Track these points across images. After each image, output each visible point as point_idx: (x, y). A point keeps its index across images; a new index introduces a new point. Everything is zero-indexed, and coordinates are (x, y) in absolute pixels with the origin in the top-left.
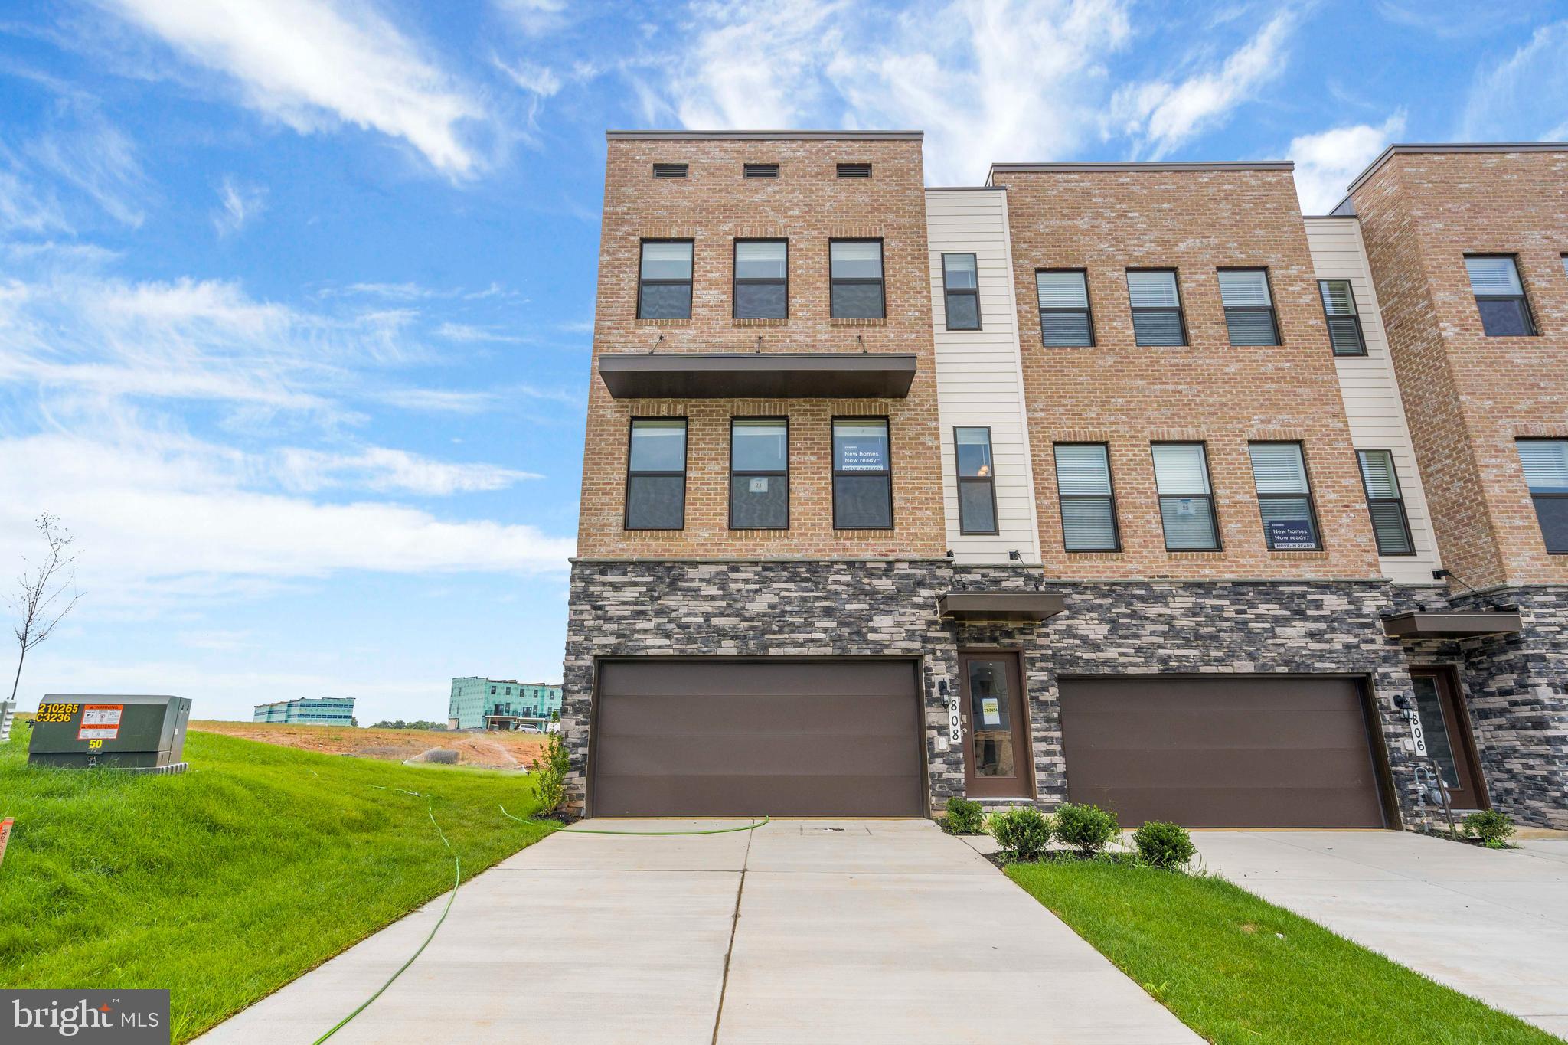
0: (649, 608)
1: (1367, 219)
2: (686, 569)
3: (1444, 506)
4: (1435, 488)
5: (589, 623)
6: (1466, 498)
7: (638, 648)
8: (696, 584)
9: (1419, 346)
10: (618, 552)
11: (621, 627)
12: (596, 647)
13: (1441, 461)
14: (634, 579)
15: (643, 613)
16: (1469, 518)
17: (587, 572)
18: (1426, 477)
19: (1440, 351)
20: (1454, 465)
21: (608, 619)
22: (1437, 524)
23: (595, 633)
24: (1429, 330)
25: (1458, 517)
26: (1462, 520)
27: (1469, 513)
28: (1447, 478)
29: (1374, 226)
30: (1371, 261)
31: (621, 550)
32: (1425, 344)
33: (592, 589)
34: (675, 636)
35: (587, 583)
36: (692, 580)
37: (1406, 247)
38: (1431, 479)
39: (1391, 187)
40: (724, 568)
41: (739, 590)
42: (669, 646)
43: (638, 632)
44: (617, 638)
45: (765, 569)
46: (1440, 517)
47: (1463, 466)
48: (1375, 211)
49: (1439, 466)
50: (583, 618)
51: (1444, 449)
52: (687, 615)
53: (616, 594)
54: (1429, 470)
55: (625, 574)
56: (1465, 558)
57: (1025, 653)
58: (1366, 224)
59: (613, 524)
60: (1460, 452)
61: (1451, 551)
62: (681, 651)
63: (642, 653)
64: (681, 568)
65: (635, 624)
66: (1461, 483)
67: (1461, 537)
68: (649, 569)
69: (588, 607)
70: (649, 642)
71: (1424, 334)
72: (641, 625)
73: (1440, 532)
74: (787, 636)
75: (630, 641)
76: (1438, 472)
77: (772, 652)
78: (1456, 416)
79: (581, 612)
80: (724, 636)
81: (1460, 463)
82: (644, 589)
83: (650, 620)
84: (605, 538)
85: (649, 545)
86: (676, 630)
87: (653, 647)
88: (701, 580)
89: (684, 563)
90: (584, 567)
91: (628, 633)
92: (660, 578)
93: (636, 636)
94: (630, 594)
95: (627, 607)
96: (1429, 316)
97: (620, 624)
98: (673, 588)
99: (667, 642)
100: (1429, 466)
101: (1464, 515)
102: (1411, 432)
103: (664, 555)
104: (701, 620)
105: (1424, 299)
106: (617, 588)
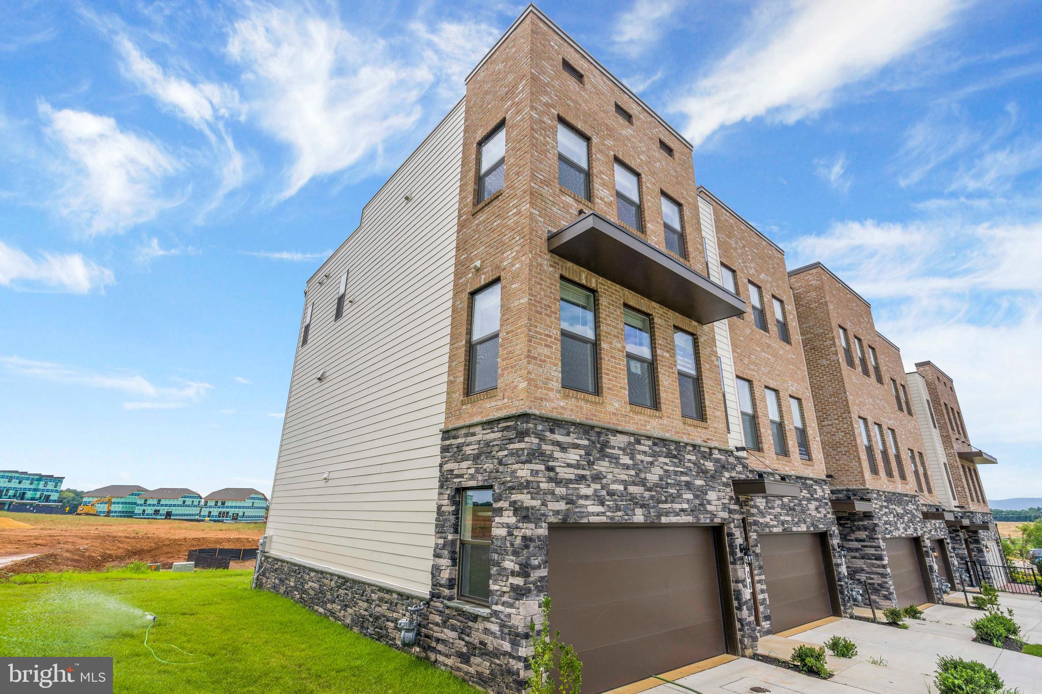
0: (588, 473)
1: (798, 291)
2: (610, 436)
3: (830, 443)
4: (826, 433)
5: (544, 486)
6: (845, 441)
7: (582, 515)
8: (616, 451)
9: (824, 362)
10: (560, 410)
11: (570, 492)
12: (551, 513)
13: (831, 420)
14: (576, 441)
15: (583, 477)
16: (845, 451)
17: (540, 427)
18: (821, 427)
19: (837, 368)
20: (840, 424)
21: (558, 482)
22: (825, 451)
23: (549, 496)
24: (831, 356)
25: (839, 450)
26: (842, 452)
27: (846, 449)
28: (834, 430)
29: (802, 296)
30: (797, 313)
31: (563, 408)
32: (828, 362)
33: (544, 447)
34: (607, 503)
35: (541, 439)
36: (614, 448)
37: (822, 312)
38: (824, 428)
39: (815, 281)
40: (632, 439)
41: (642, 461)
42: (603, 513)
43: (581, 497)
44: (567, 504)
45: (655, 444)
46: (827, 448)
47: (845, 426)
48: (804, 289)
49: (830, 423)
50: (539, 479)
51: (834, 415)
52: (614, 482)
53: (562, 455)
54: (823, 423)
55: (568, 434)
56: (841, 470)
57: (748, 519)
58: (797, 293)
59: (555, 379)
60: (845, 418)
61: (832, 466)
62: (612, 518)
63: (585, 520)
64: (607, 435)
65: (578, 489)
66: (843, 434)
67: (840, 460)
68: (586, 432)
69: (542, 467)
70: (591, 509)
71: (828, 357)
72: (584, 490)
73: (827, 456)
74: (670, 505)
75: (577, 507)
76: (829, 425)
77: (664, 520)
78: (844, 401)
79: (537, 472)
80: (636, 504)
81: (843, 424)
82: (582, 452)
83: (589, 486)
84: (549, 393)
85: (581, 408)
86: (608, 498)
87: (593, 514)
88: (620, 448)
89: (608, 429)
90: (537, 422)
91: (574, 498)
92: (594, 443)
93: (581, 502)
94: (573, 456)
95: (572, 470)
96: (832, 349)
97: (568, 488)
98: (603, 455)
99: (600, 509)
100: (824, 421)
101: (843, 449)
102: (814, 402)
103: (592, 419)
104: (621, 488)
105: (830, 340)
106: (563, 448)
